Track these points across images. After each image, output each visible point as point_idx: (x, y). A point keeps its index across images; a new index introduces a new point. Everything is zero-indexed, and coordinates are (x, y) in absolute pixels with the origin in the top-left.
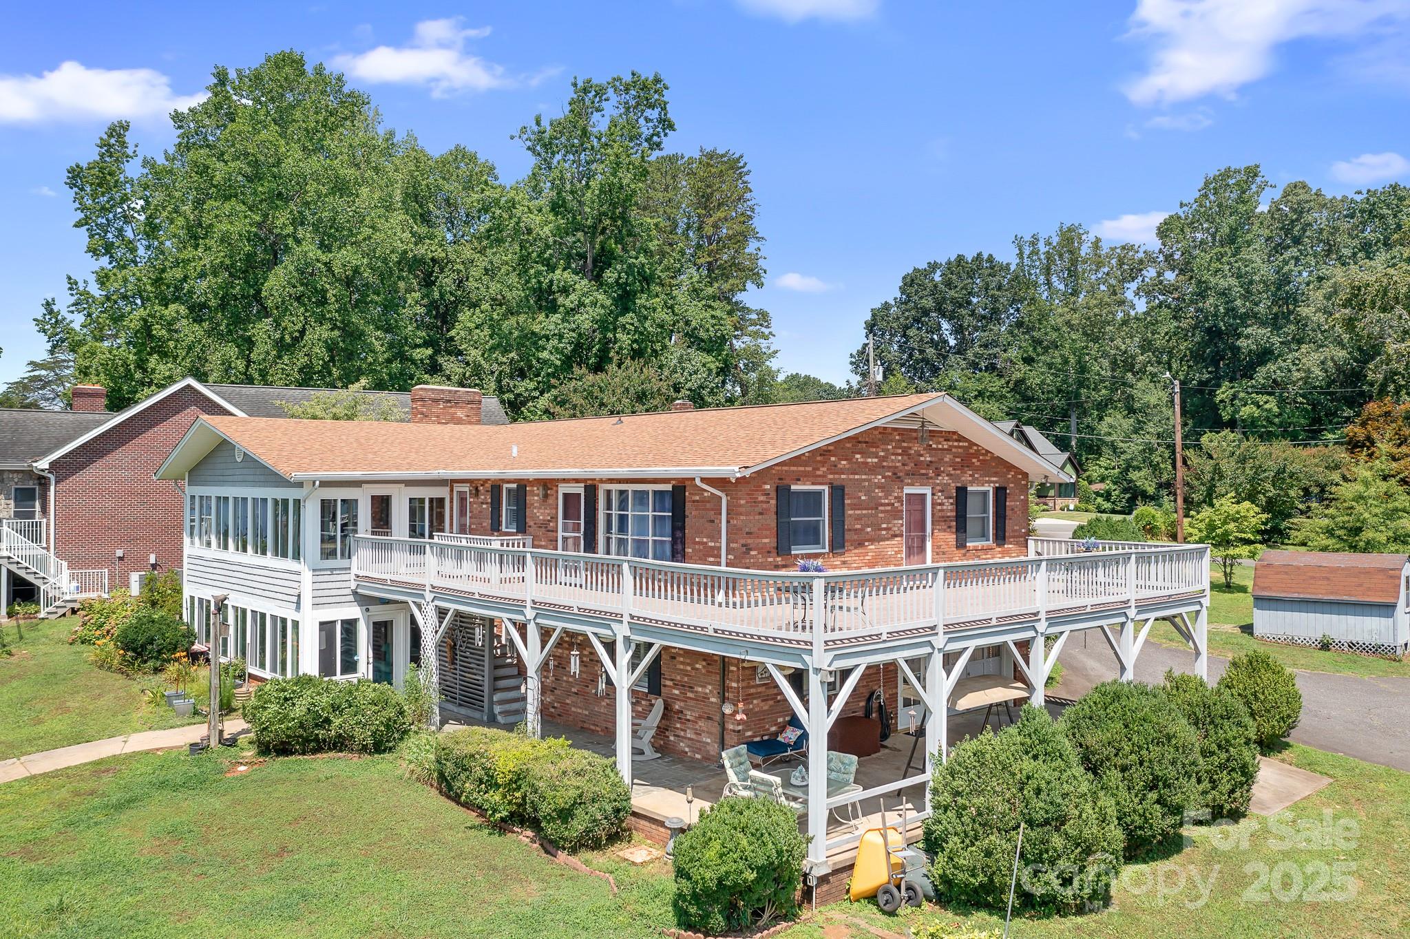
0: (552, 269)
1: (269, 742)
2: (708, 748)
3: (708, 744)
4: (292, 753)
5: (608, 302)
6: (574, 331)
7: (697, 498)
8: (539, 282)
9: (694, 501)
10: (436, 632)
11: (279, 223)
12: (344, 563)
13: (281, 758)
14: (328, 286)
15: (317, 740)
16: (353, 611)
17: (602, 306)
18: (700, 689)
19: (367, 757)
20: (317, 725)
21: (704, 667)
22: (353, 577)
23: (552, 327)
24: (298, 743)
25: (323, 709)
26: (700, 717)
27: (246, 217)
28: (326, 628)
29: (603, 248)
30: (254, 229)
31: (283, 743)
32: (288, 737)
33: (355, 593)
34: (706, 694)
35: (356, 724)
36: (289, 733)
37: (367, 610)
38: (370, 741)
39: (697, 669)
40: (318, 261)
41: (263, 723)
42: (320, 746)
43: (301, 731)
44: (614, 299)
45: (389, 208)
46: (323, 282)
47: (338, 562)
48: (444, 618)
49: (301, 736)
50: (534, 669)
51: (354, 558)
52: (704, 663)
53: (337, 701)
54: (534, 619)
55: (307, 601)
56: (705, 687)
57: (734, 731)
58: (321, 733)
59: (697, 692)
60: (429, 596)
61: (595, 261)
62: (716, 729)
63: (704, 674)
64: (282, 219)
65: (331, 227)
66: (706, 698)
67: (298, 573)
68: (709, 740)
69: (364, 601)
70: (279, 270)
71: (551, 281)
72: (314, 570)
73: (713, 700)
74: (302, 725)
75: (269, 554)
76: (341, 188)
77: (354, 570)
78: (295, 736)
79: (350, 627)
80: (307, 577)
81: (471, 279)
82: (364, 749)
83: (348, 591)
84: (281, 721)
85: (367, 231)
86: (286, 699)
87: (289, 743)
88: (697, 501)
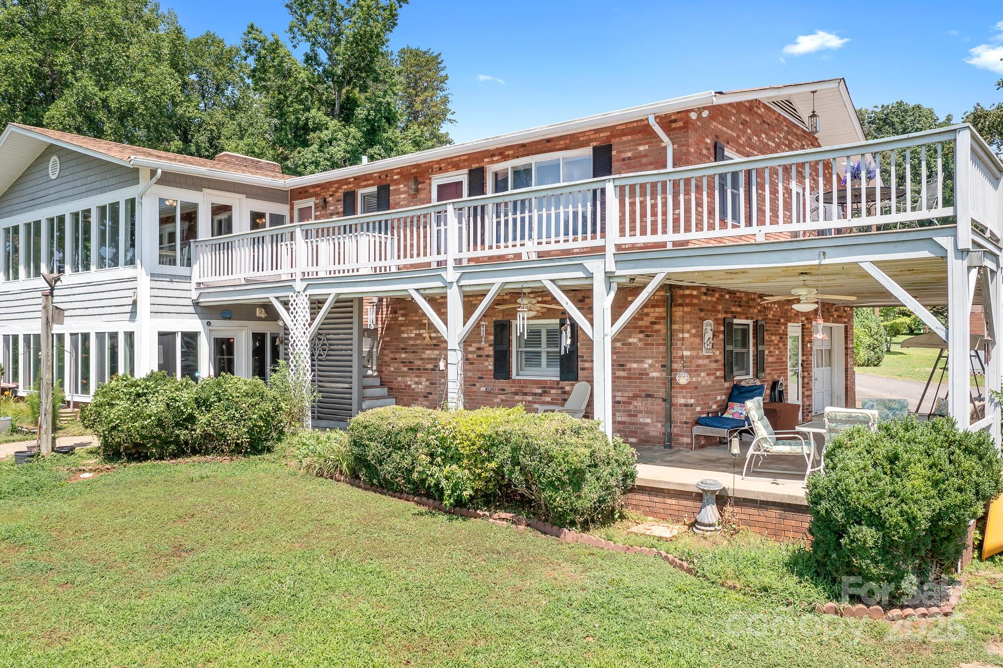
0: (308, 109)
1: (119, 444)
2: (647, 428)
3: (647, 424)
4: (146, 458)
5: (359, 135)
6: (328, 160)
7: (629, 154)
8: (298, 119)
9: (624, 160)
10: (310, 325)
11: (59, 61)
12: (184, 271)
13: (133, 464)
14: (105, 119)
15: (177, 442)
16: (194, 324)
17: (354, 137)
18: (635, 366)
19: (240, 460)
20: (177, 424)
21: (640, 340)
22: (194, 286)
23: (309, 156)
24: (154, 445)
25: (185, 405)
26: (635, 397)
27: (28, 54)
28: (166, 338)
29: (348, 98)
30: (36, 65)
31: (136, 445)
32: (144, 437)
33: (196, 304)
34: (645, 369)
35: (228, 420)
36: (144, 432)
37: (209, 324)
38: (246, 439)
39: (630, 344)
40: (95, 95)
41: (112, 421)
42: (182, 450)
43: (159, 431)
44: (363, 132)
45: (159, 59)
46: (101, 115)
47: (178, 270)
48: (320, 308)
49: (158, 437)
50: (458, 340)
51: (196, 267)
52: (641, 336)
53: (203, 395)
54: (458, 281)
55: (144, 308)
56: (642, 362)
57: (686, 405)
58: (183, 434)
59: (630, 369)
60: (299, 286)
61: (342, 107)
62: (658, 406)
63: (640, 348)
64: (63, 58)
65: (107, 69)
66: (643, 374)
67: (134, 279)
68: (649, 421)
69: (206, 312)
70: (60, 103)
71: (307, 119)
72: (152, 275)
73: (655, 374)
74: (160, 423)
75: (93, 268)
76: (115, 34)
77: (195, 279)
78: (153, 437)
79: (190, 339)
80: (144, 283)
81: (223, 138)
82: (238, 450)
83: (189, 302)
84: (134, 419)
85: (139, 75)
86: (138, 395)
87: (144, 445)
88: (629, 158)
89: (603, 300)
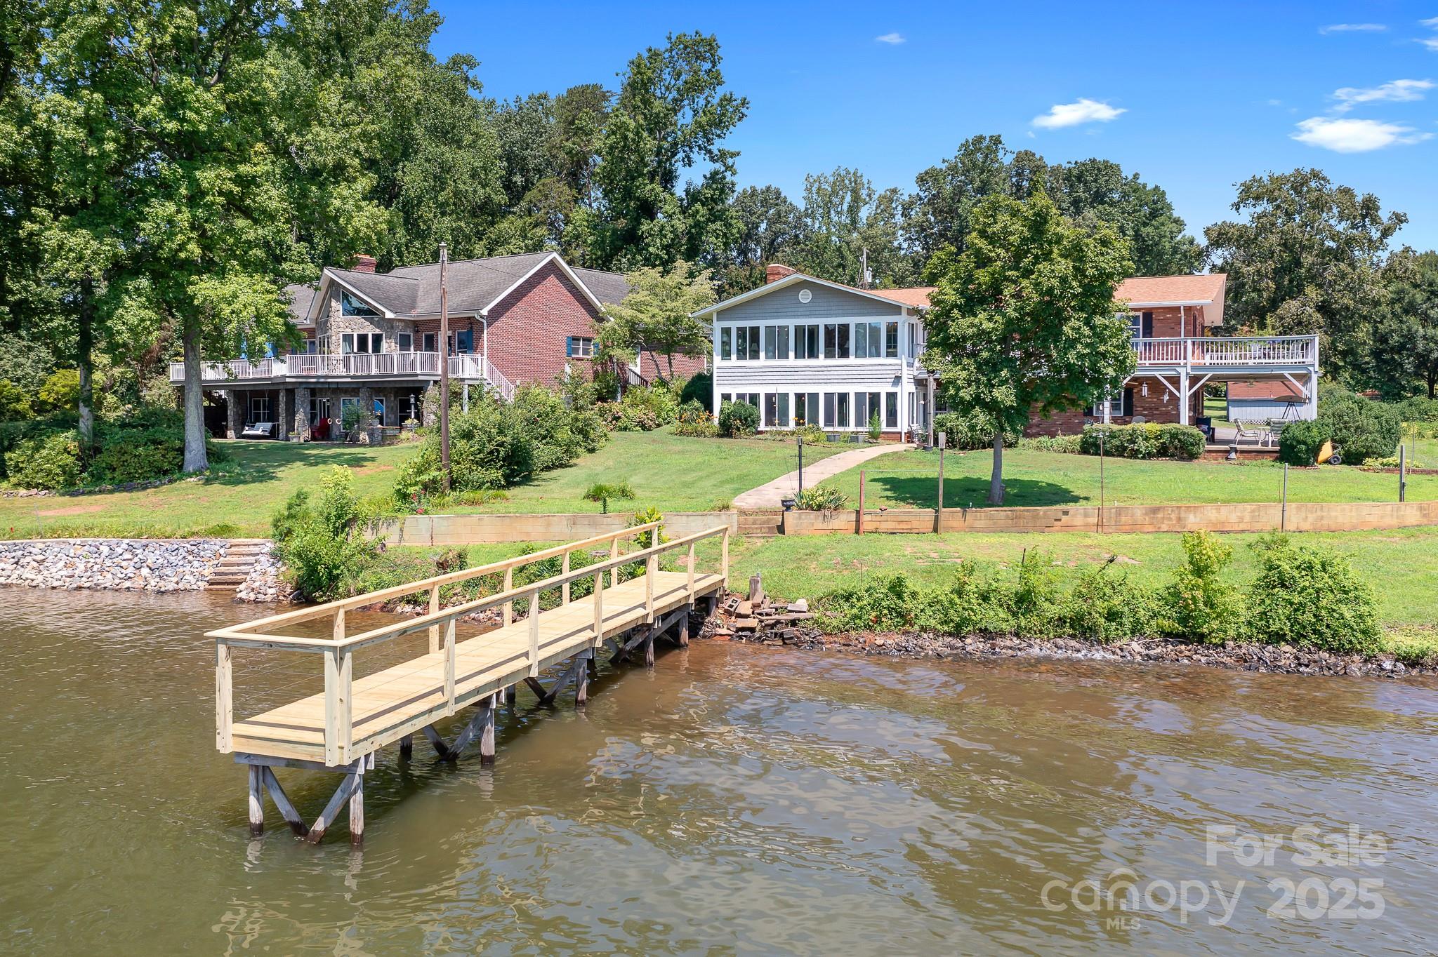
9: (1159, 319)
22: (915, 368)
55: (905, 380)
67: (896, 365)
72: (906, 363)
75: (852, 357)
77: (916, 365)
80: (905, 366)
89: (1185, 383)
